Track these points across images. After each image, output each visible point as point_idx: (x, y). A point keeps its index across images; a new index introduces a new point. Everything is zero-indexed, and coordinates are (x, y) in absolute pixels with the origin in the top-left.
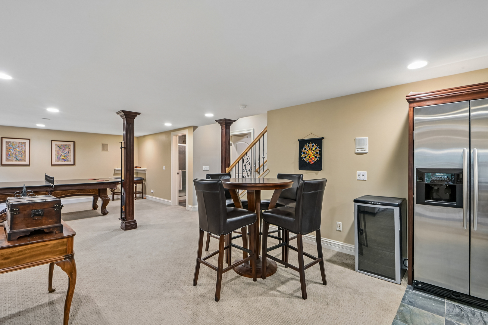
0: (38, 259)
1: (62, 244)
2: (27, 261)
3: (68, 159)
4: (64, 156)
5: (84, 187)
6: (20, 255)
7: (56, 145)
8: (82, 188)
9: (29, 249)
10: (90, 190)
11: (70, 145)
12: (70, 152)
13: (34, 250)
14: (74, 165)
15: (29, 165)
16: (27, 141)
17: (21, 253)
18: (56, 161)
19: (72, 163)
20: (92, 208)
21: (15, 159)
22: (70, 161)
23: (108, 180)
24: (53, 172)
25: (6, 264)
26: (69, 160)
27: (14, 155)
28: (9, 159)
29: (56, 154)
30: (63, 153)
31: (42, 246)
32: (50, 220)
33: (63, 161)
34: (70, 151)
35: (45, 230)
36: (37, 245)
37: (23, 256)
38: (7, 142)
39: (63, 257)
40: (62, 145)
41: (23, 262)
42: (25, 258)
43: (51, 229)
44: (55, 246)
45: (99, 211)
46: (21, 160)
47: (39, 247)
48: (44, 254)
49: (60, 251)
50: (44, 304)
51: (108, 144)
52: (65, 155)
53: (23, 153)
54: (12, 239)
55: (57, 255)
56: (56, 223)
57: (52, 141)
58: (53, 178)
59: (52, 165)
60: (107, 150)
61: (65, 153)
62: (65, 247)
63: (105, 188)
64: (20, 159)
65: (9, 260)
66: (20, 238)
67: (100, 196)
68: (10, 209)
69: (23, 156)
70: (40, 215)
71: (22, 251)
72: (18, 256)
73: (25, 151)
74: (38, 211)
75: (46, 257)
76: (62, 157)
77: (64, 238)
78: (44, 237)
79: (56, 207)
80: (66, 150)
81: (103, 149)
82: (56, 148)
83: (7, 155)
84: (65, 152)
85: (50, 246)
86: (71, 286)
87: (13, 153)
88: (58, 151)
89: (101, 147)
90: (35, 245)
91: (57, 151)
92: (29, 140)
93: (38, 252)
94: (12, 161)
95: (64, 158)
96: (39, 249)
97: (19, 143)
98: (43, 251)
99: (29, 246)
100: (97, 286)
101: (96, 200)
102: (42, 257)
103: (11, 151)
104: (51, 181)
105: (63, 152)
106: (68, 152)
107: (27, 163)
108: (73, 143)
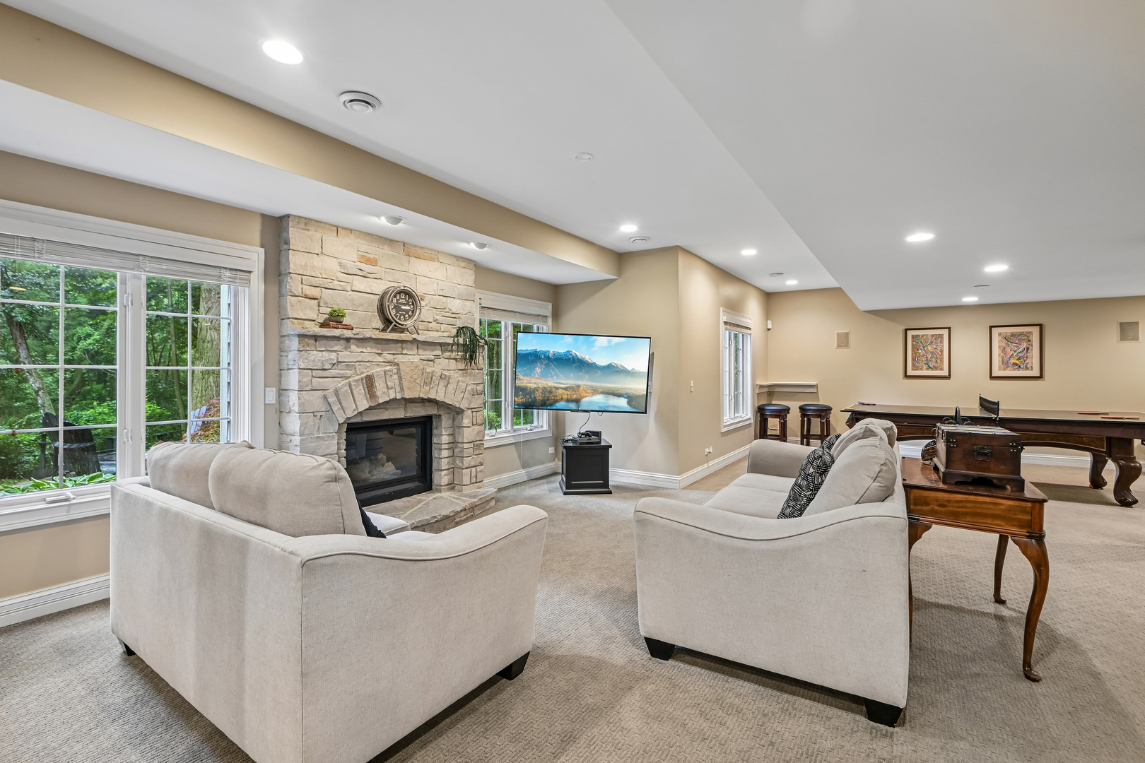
0: (984, 521)
1: (1024, 511)
2: (969, 519)
3: (1026, 365)
4: (1017, 358)
5: (1065, 429)
6: (959, 507)
7: (1000, 334)
8: (1061, 431)
9: (971, 502)
10: (1082, 437)
11: (1031, 333)
12: (1032, 349)
13: (978, 505)
14: (1041, 377)
15: (948, 377)
16: (945, 332)
17: (961, 505)
18: (999, 370)
19: (1036, 372)
20: (1088, 484)
21: (925, 367)
22: (1032, 369)
23: (1138, 419)
24: (994, 392)
25: (941, 513)
26: (1029, 366)
27: (924, 359)
28: (917, 367)
29: (999, 355)
30: (1015, 351)
31: (991, 503)
32: (1002, 467)
33: (1014, 370)
34: (1032, 345)
35: (995, 481)
36: (982, 499)
37: (964, 510)
38: (913, 336)
39: (1024, 532)
40: (1013, 335)
41: (964, 520)
42: (966, 514)
43: (1004, 482)
44: (1010, 509)
45: (1108, 491)
46: (935, 368)
47: (986, 503)
48: (994, 516)
49: (1020, 521)
50: (987, 613)
51: (1138, 323)
52: (1020, 355)
53: (938, 354)
54: (948, 482)
55: (1014, 526)
56: (1013, 473)
57: (991, 327)
58: (998, 404)
59: (992, 378)
60: (1136, 338)
61: (1020, 352)
62: (1028, 517)
63: (1125, 436)
64: (934, 366)
65: (945, 509)
66: (958, 483)
67: (1110, 457)
68: (944, 438)
69: (939, 361)
70: (986, 454)
71: (961, 501)
72: (956, 507)
73: (942, 352)
74: (983, 448)
75: (995, 522)
76: (1013, 361)
77: (1026, 500)
78: (993, 490)
79: (1012, 446)
80: (1021, 344)
81: (1123, 337)
82: (999, 341)
83: (913, 359)
84: (1020, 350)
85: (1002, 507)
86: (1038, 589)
87: (923, 355)
88: (1004, 348)
89: (1115, 332)
90: (981, 499)
91: (1002, 348)
92: (949, 329)
93: (984, 511)
94: (921, 369)
95: (1017, 362)
96: (985, 506)
97: (933, 336)
98: (992, 512)
99: (972, 498)
100: (1096, 635)
101: (1099, 465)
102: (989, 521)
103: (920, 351)
104: (992, 408)
105: (1016, 349)
106: (1028, 349)
107: (945, 373)
108: (1038, 327)
